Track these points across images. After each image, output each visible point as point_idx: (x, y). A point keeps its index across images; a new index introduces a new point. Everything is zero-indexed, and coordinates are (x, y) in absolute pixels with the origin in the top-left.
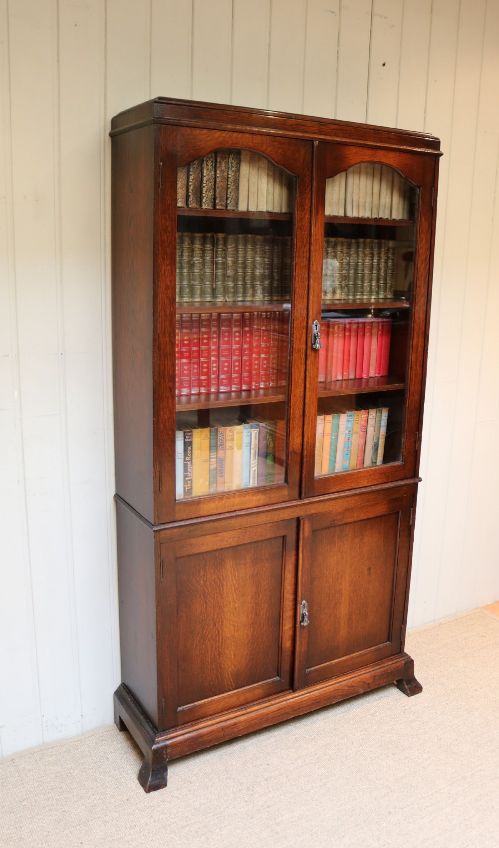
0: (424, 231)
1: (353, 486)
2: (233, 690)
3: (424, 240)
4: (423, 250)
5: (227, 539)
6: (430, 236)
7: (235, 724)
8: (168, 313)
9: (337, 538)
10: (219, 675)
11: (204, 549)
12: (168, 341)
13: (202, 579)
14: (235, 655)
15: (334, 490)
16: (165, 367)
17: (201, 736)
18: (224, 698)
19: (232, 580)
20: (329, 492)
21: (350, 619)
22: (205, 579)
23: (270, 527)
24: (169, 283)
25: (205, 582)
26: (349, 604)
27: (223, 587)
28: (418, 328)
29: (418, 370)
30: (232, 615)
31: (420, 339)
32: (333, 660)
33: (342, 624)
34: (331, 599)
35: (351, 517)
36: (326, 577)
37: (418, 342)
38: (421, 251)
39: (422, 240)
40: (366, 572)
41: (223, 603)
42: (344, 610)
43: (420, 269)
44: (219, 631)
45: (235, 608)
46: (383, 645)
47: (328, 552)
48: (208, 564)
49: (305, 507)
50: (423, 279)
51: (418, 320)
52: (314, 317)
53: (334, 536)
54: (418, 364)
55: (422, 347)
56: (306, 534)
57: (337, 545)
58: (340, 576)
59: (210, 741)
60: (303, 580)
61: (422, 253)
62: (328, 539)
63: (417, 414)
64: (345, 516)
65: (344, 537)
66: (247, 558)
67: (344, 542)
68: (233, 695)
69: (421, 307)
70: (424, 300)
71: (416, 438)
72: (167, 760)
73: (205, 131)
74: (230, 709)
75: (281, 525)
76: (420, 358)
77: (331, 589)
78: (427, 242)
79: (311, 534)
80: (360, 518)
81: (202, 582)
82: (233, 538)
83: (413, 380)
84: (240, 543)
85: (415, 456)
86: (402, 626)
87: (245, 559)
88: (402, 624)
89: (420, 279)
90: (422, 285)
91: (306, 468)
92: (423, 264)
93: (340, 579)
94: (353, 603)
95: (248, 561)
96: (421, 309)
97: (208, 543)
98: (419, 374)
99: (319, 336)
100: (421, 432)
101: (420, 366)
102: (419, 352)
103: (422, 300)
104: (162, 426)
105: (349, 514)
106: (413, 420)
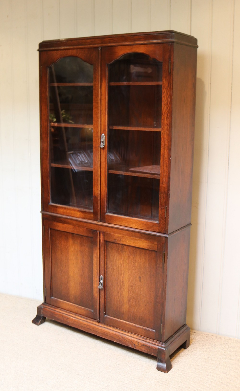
0: (165, 87)
1: (126, 225)
2: (73, 303)
3: (165, 93)
4: (165, 98)
5: (68, 228)
6: (169, 90)
7: (68, 318)
8: (45, 125)
9: (120, 250)
10: (68, 293)
11: (59, 229)
12: (45, 136)
13: (60, 242)
14: (74, 286)
15: (116, 224)
16: (44, 147)
18: (68, 304)
19: (72, 249)
21: (129, 301)
23: (85, 230)
25: (61, 244)
26: (129, 292)
27: (68, 250)
28: (164, 143)
29: (165, 169)
30: (72, 266)
31: (166, 151)
32: (120, 319)
33: (125, 302)
34: (118, 283)
35: (125, 242)
36: (115, 269)
37: (164, 152)
39: (164, 92)
40: (138, 279)
41: (69, 258)
42: (125, 294)
43: (163, 109)
44: (67, 271)
45: (74, 264)
46: (150, 330)
47: (116, 256)
48: (62, 237)
49: (100, 226)
50: (166, 115)
51: (164, 139)
52: (102, 132)
53: (118, 249)
54: (165, 166)
55: (167, 155)
56: (101, 241)
57: (120, 254)
58: (122, 272)
59: (58, 319)
60: (101, 264)
61: (164, 100)
62: (115, 249)
63: (166, 195)
64: (122, 240)
65: (124, 252)
66: (78, 241)
67: (124, 255)
68: (72, 305)
69: (165, 131)
70: (168, 127)
71: (165, 210)
72: (42, 316)
73: (55, 52)
74: (71, 311)
75: (90, 231)
76: (166, 162)
77: (118, 278)
78: (168, 93)
79: (104, 241)
80: (131, 244)
81: (60, 244)
82: (70, 229)
83: (162, 174)
84: (73, 233)
85: (165, 221)
86: (162, 325)
87: (77, 241)
88: (162, 324)
89: (164, 115)
90: (166, 119)
91: (99, 206)
92: (165, 106)
93: (122, 274)
94: (131, 293)
95: (78, 243)
96: (166, 133)
97: (61, 227)
98: (166, 172)
99: (104, 142)
100: (168, 207)
101: (166, 167)
102: (165, 158)
103: (166, 127)
104: (43, 171)
105: (124, 240)
106: (163, 198)
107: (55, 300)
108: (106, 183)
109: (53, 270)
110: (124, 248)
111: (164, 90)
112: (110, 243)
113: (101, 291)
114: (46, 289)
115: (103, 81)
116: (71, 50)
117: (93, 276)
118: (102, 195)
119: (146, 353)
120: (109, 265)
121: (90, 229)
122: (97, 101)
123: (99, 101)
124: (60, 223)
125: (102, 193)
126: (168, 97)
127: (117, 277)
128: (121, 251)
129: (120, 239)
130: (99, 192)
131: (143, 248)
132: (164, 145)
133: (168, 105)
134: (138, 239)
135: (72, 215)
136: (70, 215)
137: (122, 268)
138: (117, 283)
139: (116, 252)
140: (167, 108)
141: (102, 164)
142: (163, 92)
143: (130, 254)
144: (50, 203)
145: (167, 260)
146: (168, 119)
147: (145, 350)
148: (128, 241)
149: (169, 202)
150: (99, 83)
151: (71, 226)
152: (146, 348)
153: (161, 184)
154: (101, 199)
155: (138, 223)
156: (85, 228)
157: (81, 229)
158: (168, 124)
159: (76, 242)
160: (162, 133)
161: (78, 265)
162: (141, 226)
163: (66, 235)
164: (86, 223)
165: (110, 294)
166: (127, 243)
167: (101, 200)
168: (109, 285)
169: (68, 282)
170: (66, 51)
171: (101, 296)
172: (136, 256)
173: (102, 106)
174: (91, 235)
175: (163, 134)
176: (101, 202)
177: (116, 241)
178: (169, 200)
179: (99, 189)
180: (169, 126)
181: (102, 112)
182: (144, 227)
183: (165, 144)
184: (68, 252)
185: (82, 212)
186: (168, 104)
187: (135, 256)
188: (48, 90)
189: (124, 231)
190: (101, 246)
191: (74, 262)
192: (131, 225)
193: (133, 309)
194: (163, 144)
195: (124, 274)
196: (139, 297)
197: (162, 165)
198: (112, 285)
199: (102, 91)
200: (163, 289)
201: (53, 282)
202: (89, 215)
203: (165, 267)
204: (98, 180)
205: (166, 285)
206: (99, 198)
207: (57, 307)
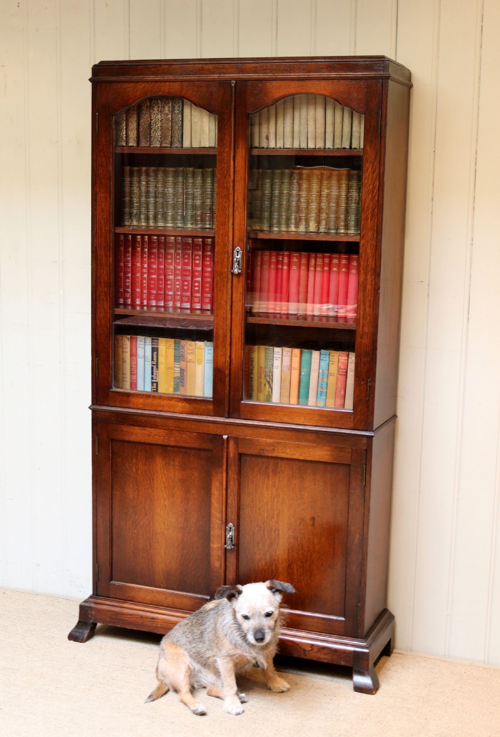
0: (370, 160)
1: (286, 419)
2: (164, 588)
3: (370, 169)
4: (368, 180)
5: (155, 436)
6: (378, 165)
7: (153, 619)
8: (103, 231)
9: (271, 471)
10: (150, 567)
11: (133, 438)
12: (104, 254)
13: (134, 466)
14: (165, 553)
15: (264, 419)
16: (101, 274)
17: (123, 614)
18: (152, 591)
19: (162, 477)
20: (258, 419)
22: (137, 467)
23: (195, 436)
24: (104, 207)
25: (137, 470)
26: (288, 549)
27: (153, 481)
28: (365, 264)
29: (367, 310)
30: (162, 512)
31: (369, 277)
33: (281, 570)
34: (266, 535)
35: (283, 453)
36: (259, 509)
37: (366, 280)
38: (366, 181)
39: (367, 170)
40: (308, 521)
41: (154, 496)
42: (281, 554)
43: (365, 200)
44: (150, 523)
45: (165, 506)
46: (335, 618)
47: (261, 482)
48: (140, 454)
49: (228, 427)
50: (369, 212)
51: (365, 256)
52: (235, 243)
53: (267, 468)
54: (368, 304)
55: (371, 286)
56: (231, 455)
57: (271, 478)
58: (275, 513)
59: (130, 623)
60: (229, 501)
61: (367, 183)
62: (260, 469)
63: (369, 359)
64: (276, 449)
65: (279, 472)
66: (176, 461)
67: (279, 478)
68: (162, 592)
69: (368, 241)
70: (373, 234)
71: (367, 386)
72: (92, 621)
73: (132, 85)
74: (158, 605)
75: (206, 437)
76: (369, 298)
77: (266, 524)
78: (374, 172)
79: (237, 456)
80: (297, 456)
81: (134, 469)
82: (160, 436)
83: (361, 320)
84: (167, 443)
85: (368, 407)
86: (359, 605)
87: (174, 461)
88: (359, 603)
89: (366, 212)
90: (370, 218)
91: (228, 387)
92: (369, 195)
93: (275, 517)
94: (293, 551)
95: (177, 464)
96: (369, 244)
97: (137, 434)
98: (369, 315)
99: (241, 262)
100: (374, 380)
101: (370, 306)
102: (367, 290)
103: (370, 234)
104: (98, 322)
105: (280, 448)
106: (362, 364)
107: (121, 587)
108: (243, 341)
109: (115, 523)
110: (279, 465)
111: (368, 165)
112: (248, 459)
113: (228, 554)
114: (98, 566)
115: (240, 146)
116: (167, 83)
117: (210, 527)
118: (233, 365)
119: (330, 662)
120: (246, 500)
121: (205, 433)
122: (225, 185)
123: (231, 184)
124: (136, 428)
125: (234, 362)
126: (374, 177)
127: (264, 524)
128: (273, 471)
129: (272, 448)
130: (228, 359)
131: (321, 460)
132: (366, 267)
133: (374, 194)
134: (311, 444)
135: (166, 409)
136: (160, 409)
137: (275, 503)
138: (264, 535)
139: (263, 475)
140: (374, 198)
141: (234, 305)
142: (366, 168)
143: (293, 475)
144: (112, 388)
145: (370, 480)
146: (375, 219)
147: (326, 657)
148: (288, 451)
149: (375, 371)
150: (230, 149)
151: (161, 432)
152: (328, 653)
153: (359, 338)
154: (232, 371)
155: (310, 414)
156: (195, 432)
157: (184, 436)
158: (375, 228)
159: (172, 463)
160: (361, 244)
161: (176, 508)
162: (317, 420)
163: (149, 449)
164: (196, 423)
165: (249, 558)
166: (287, 454)
167: (232, 375)
168: (245, 540)
169: (150, 546)
170: (158, 84)
171: (227, 563)
172: (305, 478)
173: (236, 194)
174: (208, 446)
175: (364, 245)
176: (232, 379)
177: (264, 452)
178: (375, 368)
179: (228, 355)
180: (376, 232)
181: (236, 204)
182: (324, 421)
183: (368, 265)
184: (153, 484)
185: (187, 402)
186: (375, 191)
187: (303, 478)
188: (111, 160)
189: (281, 432)
190: (231, 464)
191: (166, 503)
192: (297, 420)
193: (298, 583)
194: (364, 266)
195: (278, 515)
196: (311, 556)
197: (362, 302)
198: (252, 541)
199: (236, 165)
200: (363, 536)
201: (115, 549)
202: (204, 407)
203: (367, 495)
204: (225, 336)
205: (368, 527)
206: (227, 372)
207: (126, 600)
